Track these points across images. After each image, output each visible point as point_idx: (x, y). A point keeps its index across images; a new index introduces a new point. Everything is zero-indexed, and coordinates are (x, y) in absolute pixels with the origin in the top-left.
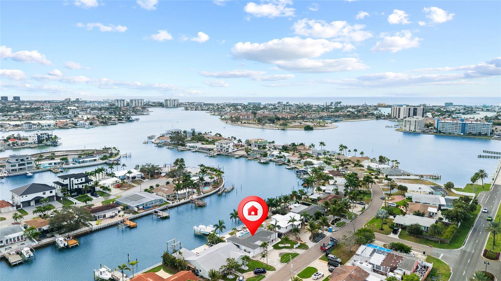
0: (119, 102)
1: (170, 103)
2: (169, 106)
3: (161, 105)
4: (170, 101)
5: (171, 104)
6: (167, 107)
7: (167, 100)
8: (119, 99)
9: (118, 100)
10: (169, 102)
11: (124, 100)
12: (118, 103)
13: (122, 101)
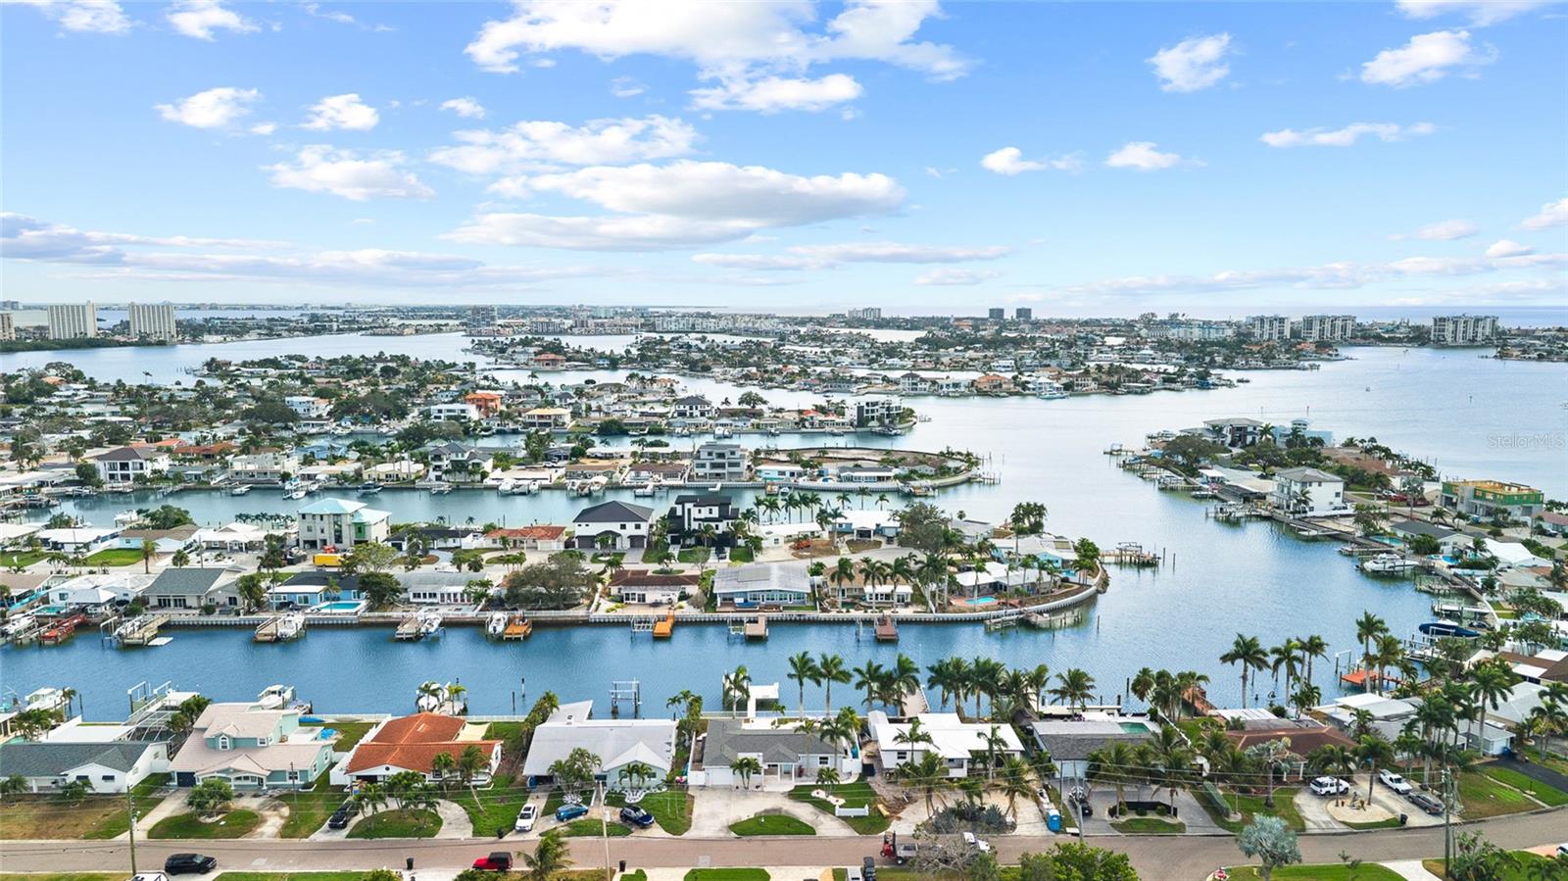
0: (1267, 326)
1: (1455, 332)
2: (1449, 340)
3: (1419, 337)
4: (1456, 323)
5: (1460, 335)
6: (1440, 344)
7: (1443, 320)
8: (1268, 314)
9: (1262, 320)
10: (1450, 327)
11: (1282, 320)
12: (1262, 327)
13: (1276, 324)
